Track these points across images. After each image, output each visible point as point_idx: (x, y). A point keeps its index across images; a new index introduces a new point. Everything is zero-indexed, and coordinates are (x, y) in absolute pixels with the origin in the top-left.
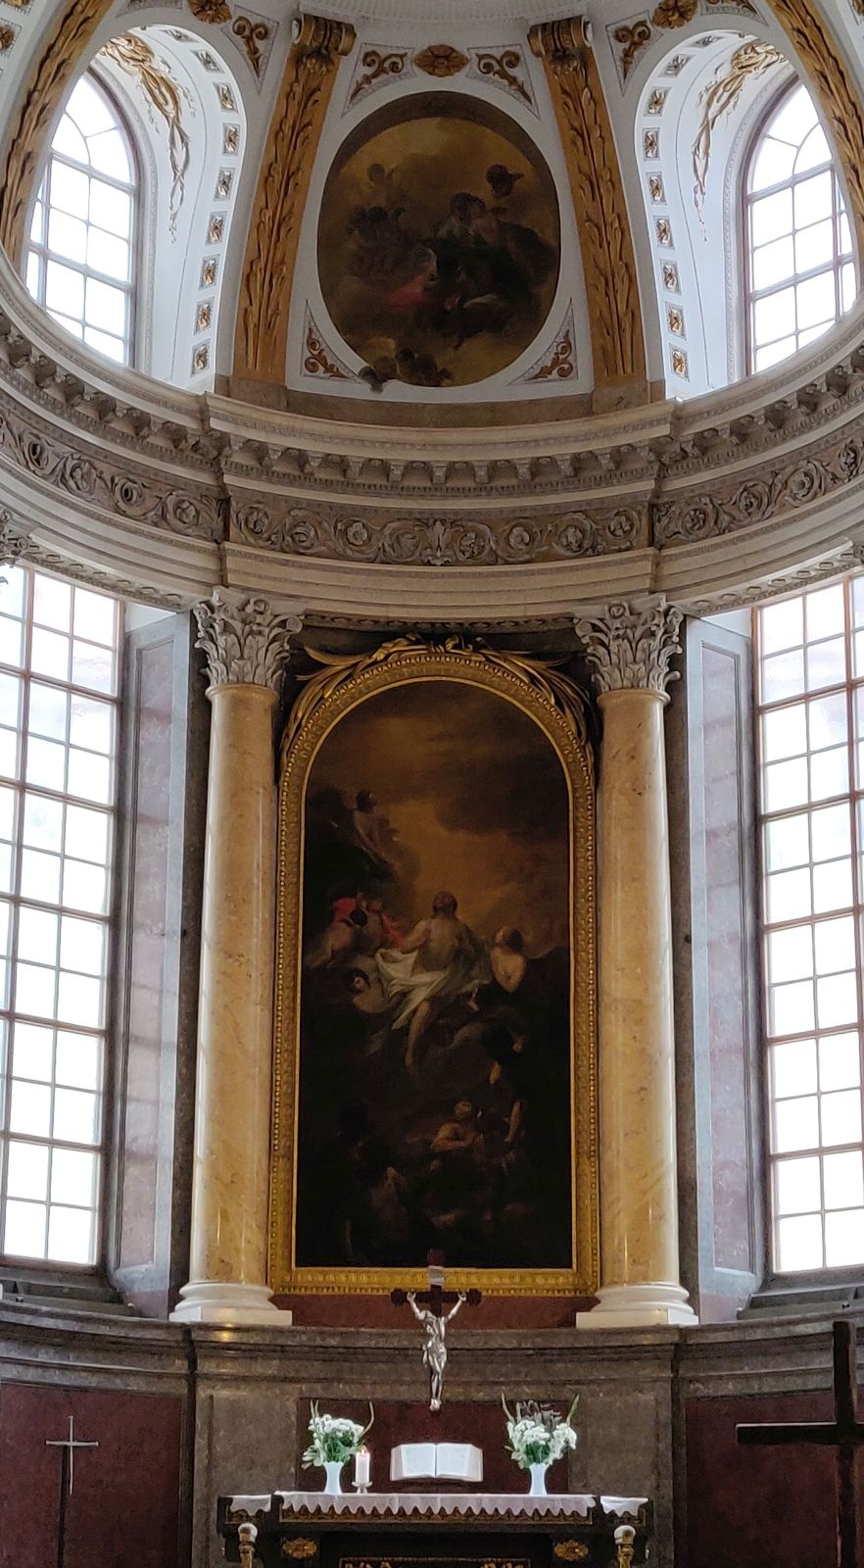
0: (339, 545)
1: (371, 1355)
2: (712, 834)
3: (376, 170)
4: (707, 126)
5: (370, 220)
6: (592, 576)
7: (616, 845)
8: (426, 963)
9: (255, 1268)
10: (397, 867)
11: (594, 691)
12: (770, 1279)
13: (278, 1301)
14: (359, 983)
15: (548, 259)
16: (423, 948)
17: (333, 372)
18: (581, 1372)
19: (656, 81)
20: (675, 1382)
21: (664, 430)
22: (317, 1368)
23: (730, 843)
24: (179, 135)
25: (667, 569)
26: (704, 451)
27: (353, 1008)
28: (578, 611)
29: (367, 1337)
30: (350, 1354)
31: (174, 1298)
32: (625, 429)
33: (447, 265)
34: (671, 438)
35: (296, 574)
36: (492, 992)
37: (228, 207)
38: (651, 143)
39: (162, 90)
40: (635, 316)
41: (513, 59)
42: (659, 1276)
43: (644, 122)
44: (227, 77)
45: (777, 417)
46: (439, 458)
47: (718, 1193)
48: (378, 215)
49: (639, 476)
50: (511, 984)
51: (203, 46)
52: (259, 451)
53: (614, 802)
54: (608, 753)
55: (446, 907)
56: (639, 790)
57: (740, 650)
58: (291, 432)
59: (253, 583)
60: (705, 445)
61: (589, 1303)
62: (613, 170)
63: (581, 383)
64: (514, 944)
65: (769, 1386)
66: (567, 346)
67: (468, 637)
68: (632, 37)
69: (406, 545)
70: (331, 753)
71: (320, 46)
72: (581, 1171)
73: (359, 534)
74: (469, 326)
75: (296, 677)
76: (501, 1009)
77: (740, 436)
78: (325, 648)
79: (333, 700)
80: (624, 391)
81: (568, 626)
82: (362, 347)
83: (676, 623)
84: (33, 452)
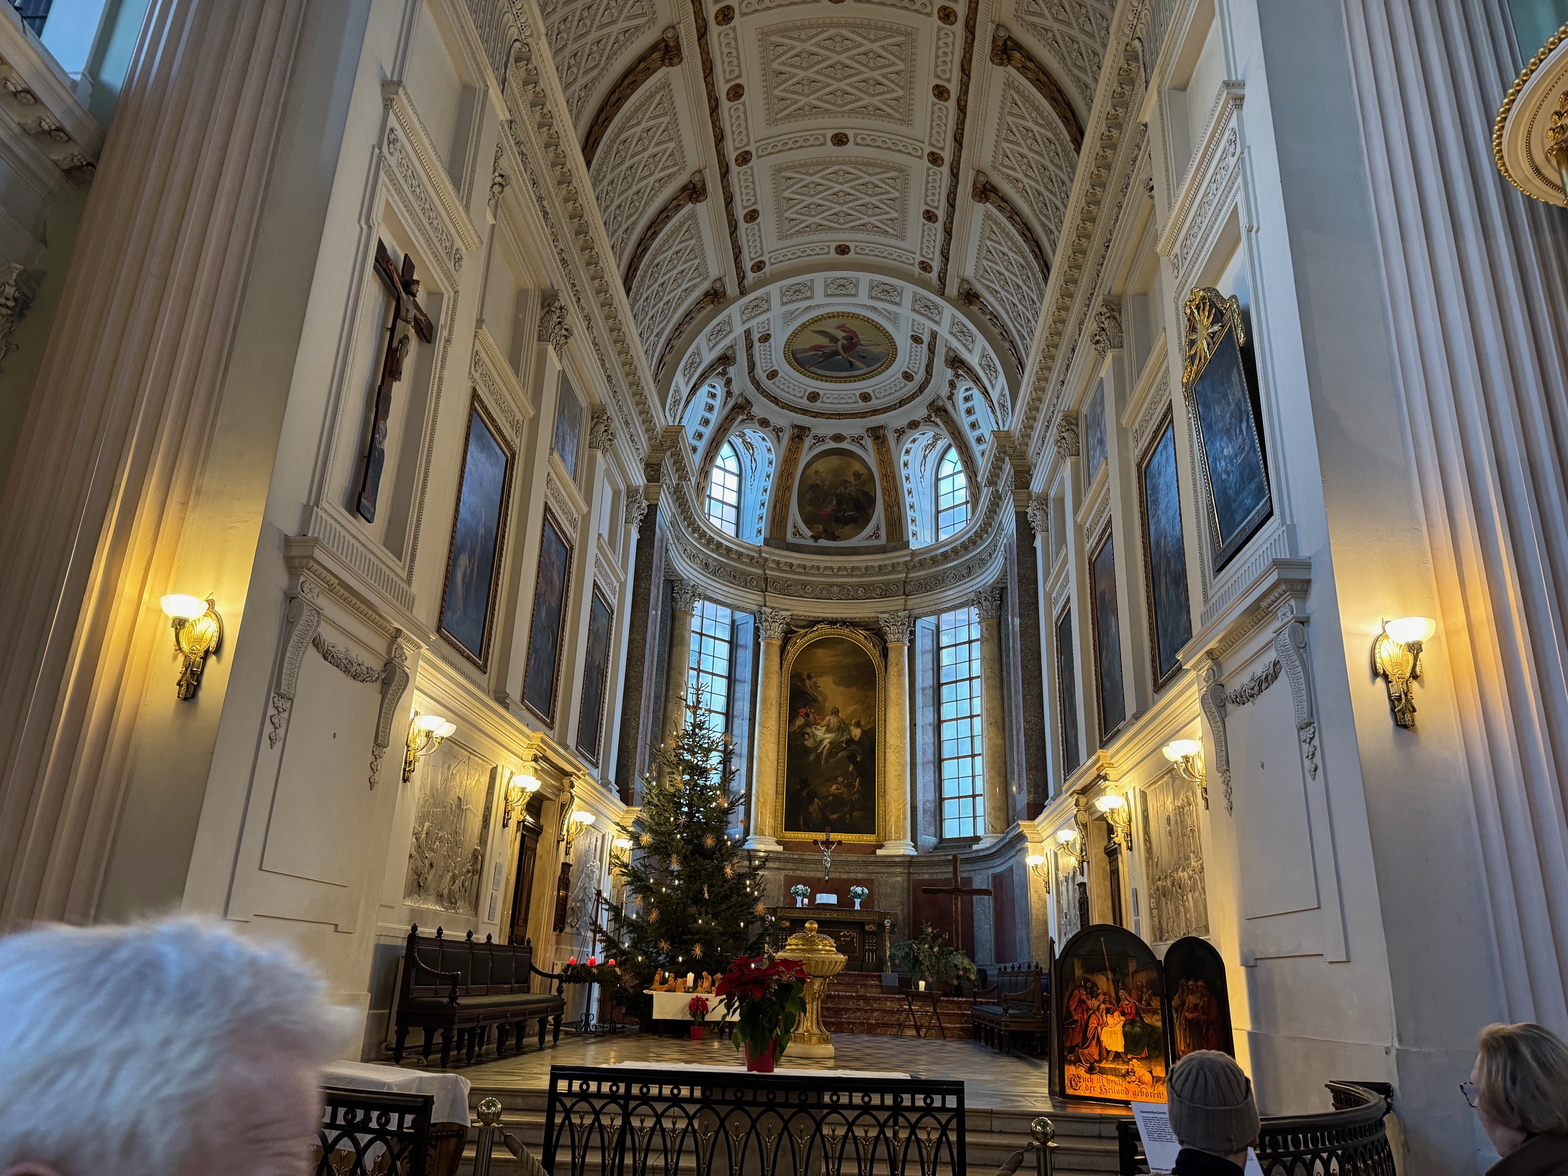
0: (802, 593)
1: (809, 862)
2: (923, 689)
3: (817, 472)
4: (925, 457)
5: (814, 488)
6: (885, 604)
7: (893, 693)
8: (829, 730)
9: (771, 832)
10: (820, 698)
11: (885, 642)
12: (942, 840)
13: (779, 843)
14: (807, 737)
15: (872, 501)
16: (828, 726)
17: (802, 536)
18: (878, 870)
19: (908, 445)
20: (909, 873)
21: (909, 558)
22: (790, 866)
23: (930, 692)
24: (753, 459)
25: (909, 603)
26: (921, 565)
27: (804, 745)
28: (880, 616)
29: (807, 856)
30: (802, 861)
31: (745, 840)
32: (896, 557)
33: (839, 502)
34: (911, 561)
35: (789, 602)
36: (850, 741)
37: (769, 484)
38: (906, 465)
39: (748, 446)
40: (900, 519)
41: (862, 438)
42: (904, 838)
43: (903, 458)
44: (769, 444)
45: (945, 555)
46: (835, 565)
47: (924, 811)
48: (817, 486)
49: (901, 572)
50: (856, 739)
51: (762, 435)
52: (778, 563)
53: (892, 679)
54: (889, 663)
55: (836, 712)
56: (900, 675)
57: (934, 628)
58: (788, 557)
59: (775, 605)
60: (922, 564)
61: (881, 846)
62: (893, 473)
63: (883, 540)
64: (858, 725)
65: (940, 876)
66: (878, 529)
67: (844, 623)
68: (900, 433)
69: (825, 593)
70: (799, 660)
71: (800, 433)
72: (879, 802)
73: (809, 589)
74: (846, 521)
75: (788, 635)
76: (854, 747)
77: (934, 561)
78: (797, 626)
79: (800, 643)
80: (896, 541)
81: (877, 620)
82: (810, 529)
83: (913, 620)
84: (706, 566)
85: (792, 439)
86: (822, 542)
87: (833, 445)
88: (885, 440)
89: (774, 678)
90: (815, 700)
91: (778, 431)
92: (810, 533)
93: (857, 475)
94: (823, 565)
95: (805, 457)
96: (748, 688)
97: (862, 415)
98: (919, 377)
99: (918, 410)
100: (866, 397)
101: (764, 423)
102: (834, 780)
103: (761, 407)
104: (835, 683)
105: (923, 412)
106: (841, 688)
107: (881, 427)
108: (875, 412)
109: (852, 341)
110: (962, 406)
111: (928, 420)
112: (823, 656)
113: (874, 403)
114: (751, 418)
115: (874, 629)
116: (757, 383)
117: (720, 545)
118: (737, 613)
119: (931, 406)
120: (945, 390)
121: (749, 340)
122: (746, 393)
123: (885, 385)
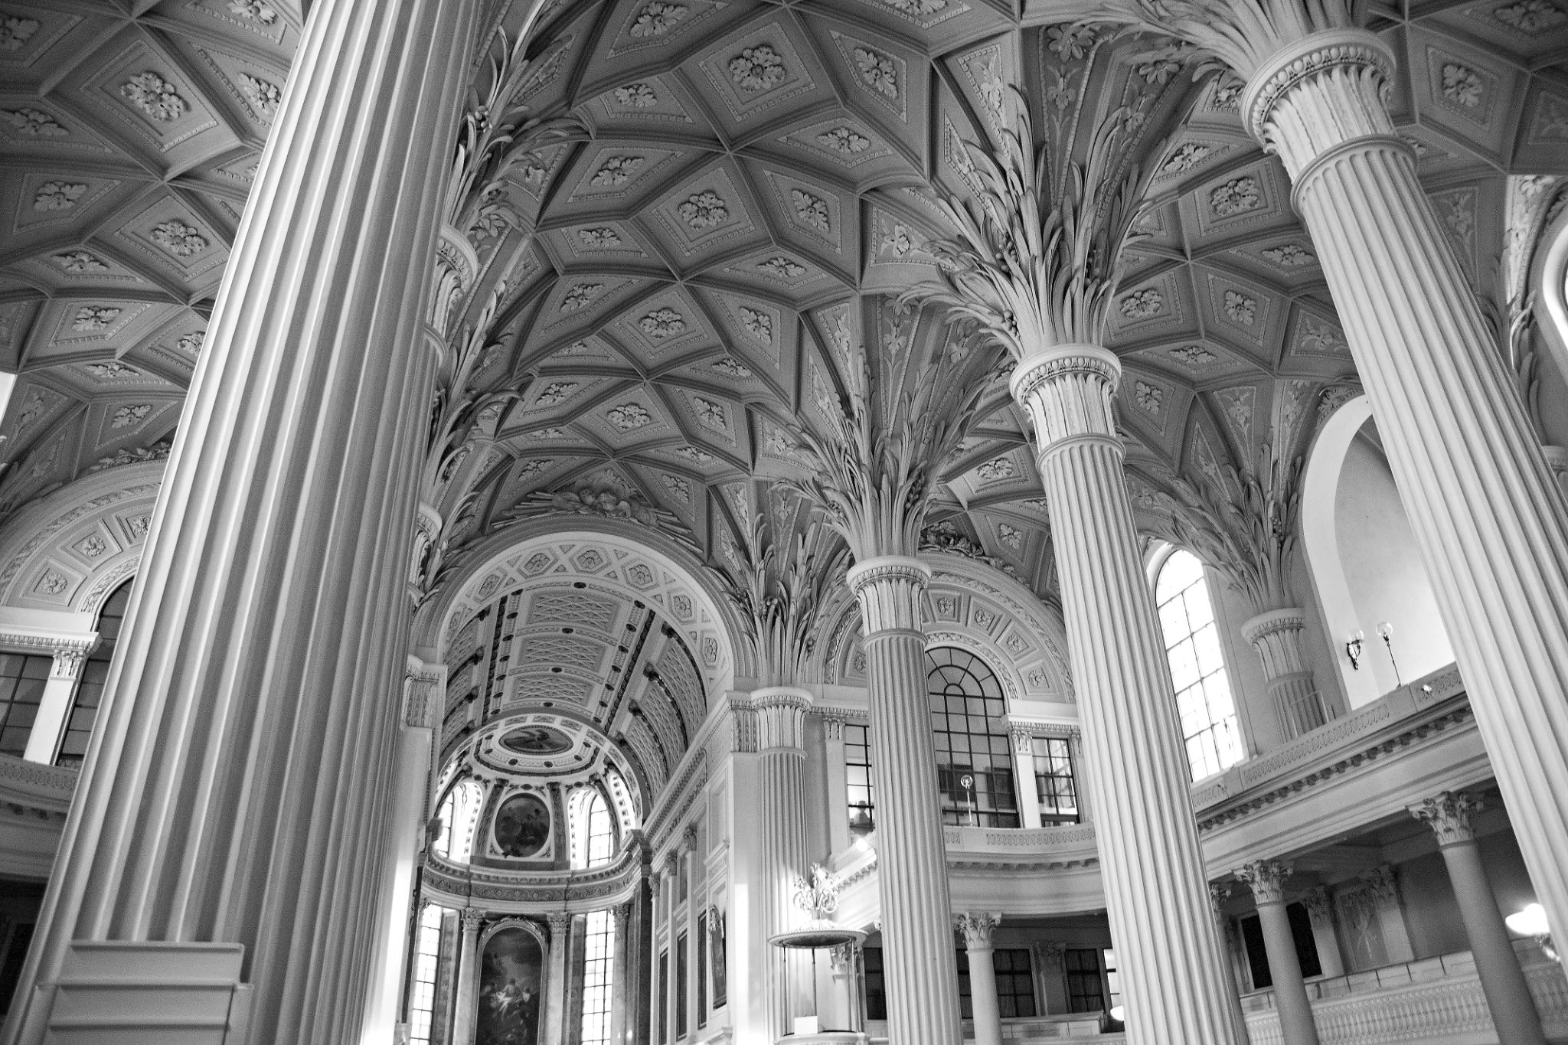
0: (494, 895)
3: (510, 809)
4: (583, 801)
5: (507, 819)
6: (551, 905)
8: (508, 995)
10: (503, 972)
11: (550, 932)
14: (492, 999)
15: (546, 830)
16: (507, 991)
17: (496, 853)
19: (573, 795)
21: (570, 875)
24: (465, 794)
25: (568, 904)
27: (490, 1006)
28: (548, 913)
32: (561, 873)
33: (524, 829)
34: (571, 877)
35: (485, 902)
36: (522, 1003)
38: (571, 808)
40: (565, 843)
41: (543, 788)
43: (570, 803)
44: (479, 790)
45: (594, 877)
46: (519, 876)
48: (509, 818)
49: (563, 883)
50: (526, 1000)
51: (476, 785)
52: (479, 874)
53: (553, 960)
54: (551, 946)
55: (513, 982)
56: (559, 957)
57: (582, 921)
58: (486, 870)
59: (475, 905)
60: (578, 880)
62: (562, 812)
63: (553, 859)
64: (528, 991)
66: (549, 850)
67: (523, 917)
68: (569, 788)
69: (510, 896)
70: (488, 945)
71: (502, 783)
73: (499, 893)
74: (527, 843)
75: (483, 926)
76: (524, 1006)
77: (587, 879)
78: (490, 919)
79: (491, 931)
80: (561, 860)
81: (545, 916)
82: (502, 847)
83: (570, 917)
84: (433, 881)
85: (496, 787)
86: (510, 858)
87: (522, 791)
88: (559, 791)
89: (472, 958)
90: (499, 973)
91: (486, 782)
92: (501, 851)
93: (537, 811)
94: (510, 877)
95: (503, 798)
96: (452, 964)
97: (546, 775)
98: (586, 760)
99: (583, 777)
100: (548, 764)
101: (478, 778)
102: (509, 1031)
103: (478, 769)
104: (513, 960)
105: (587, 779)
106: (517, 965)
107: (557, 783)
108: (554, 774)
109: (544, 737)
110: (612, 782)
111: (588, 783)
112: (506, 941)
113: (553, 768)
114: (470, 776)
115: (543, 922)
116: (478, 759)
117: (448, 869)
118: (447, 911)
119: (592, 777)
120: (601, 771)
121: (480, 743)
122: (470, 763)
123: (561, 760)
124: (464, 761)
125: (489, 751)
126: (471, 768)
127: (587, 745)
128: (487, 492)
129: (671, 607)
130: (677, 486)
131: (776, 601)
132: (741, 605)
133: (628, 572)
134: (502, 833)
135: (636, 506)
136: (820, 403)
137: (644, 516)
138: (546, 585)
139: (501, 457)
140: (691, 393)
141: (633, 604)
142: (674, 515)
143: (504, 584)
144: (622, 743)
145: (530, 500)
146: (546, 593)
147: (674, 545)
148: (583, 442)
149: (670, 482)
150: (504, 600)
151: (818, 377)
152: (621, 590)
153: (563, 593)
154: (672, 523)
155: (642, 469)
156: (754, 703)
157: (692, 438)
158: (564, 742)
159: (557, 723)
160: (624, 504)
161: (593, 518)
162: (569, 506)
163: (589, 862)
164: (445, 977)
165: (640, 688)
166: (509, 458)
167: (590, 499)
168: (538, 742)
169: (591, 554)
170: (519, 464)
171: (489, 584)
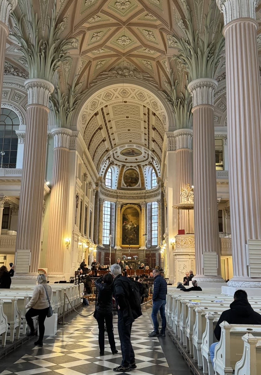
1: (126, 250)
3: (127, 173)
4: (149, 169)
5: (127, 176)
6: (141, 200)
7: (142, 218)
8: (130, 225)
9: (119, 245)
10: (128, 219)
11: (141, 208)
12: (152, 246)
13: (121, 247)
14: (126, 227)
15: (138, 179)
16: (130, 224)
17: (124, 186)
18: (139, 252)
19: (145, 168)
20: (145, 252)
21: (145, 192)
22: (123, 251)
23: (150, 217)
24: (114, 170)
25: (145, 200)
31: (114, 247)
32: (143, 191)
33: (132, 179)
35: (122, 200)
36: (134, 227)
37: (117, 176)
39: (113, 167)
40: (144, 183)
41: (136, 167)
42: (144, 246)
43: (144, 171)
44: (117, 168)
46: (131, 192)
47: (148, 241)
49: (144, 194)
52: (120, 192)
53: (142, 215)
54: (142, 212)
56: (144, 215)
57: (151, 205)
58: (122, 191)
59: (119, 201)
60: (148, 193)
61: (140, 247)
62: (142, 173)
63: (141, 187)
64: (136, 224)
65: (150, 253)
66: (140, 184)
67: (133, 204)
68: (144, 166)
70: (124, 212)
71: (123, 166)
72: (140, 239)
73: (126, 197)
74: (132, 183)
75: (122, 206)
76: (135, 229)
77: (151, 192)
78: (124, 205)
80: (143, 188)
81: (139, 203)
82: (126, 184)
83: (146, 203)
84: (106, 194)
85: (122, 167)
86: (129, 187)
87: (130, 168)
88: (140, 167)
89: (119, 215)
90: (127, 219)
91: (119, 166)
92: (126, 186)
93: (135, 173)
94: (128, 192)
95: (124, 170)
96: (114, 217)
97: (136, 163)
98: (147, 157)
100: (136, 159)
101: (116, 165)
102: (131, 235)
103: (116, 162)
104: (131, 216)
105: (147, 163)
106: (133, 217)
107: (140, 165)
108: (138, 162)
109: (133, 151)
110: (155, 164)
111: (149, 164)
112: (129, 211)
113: (138, 160)
114: (114, 164)
115: (139, 206)
116: (115, 159)
117: (108, 190)
118: (112, 203)
119: (149, 162)
120: (151, 160)
121: (113, 154)
122: (113, 161)
123: (140, 158)
124: (110, 160)
125: (118, 157)
126: (113, 162)
127: (145, 153)
128: (86, 74)
129: (152, 106)
130: (147, 63)
131: (180, 100)
132: (171, 102)
133: (137, 96)
134: (126, 180)
135: (135, 73)
136: (179, 24)
137: (138, 76)
138: (115, 103)
139: (87, 62)
140: (141, 28)
141: (143, 106)
142: (148, 74)
143: (99, 104)
144: (153, 151)
145: (101, 75)
146: (117, 106)
147: (149, 84)
148: (112, 53)
149: (145, 62)
150: (102, 109)
151: (176, 15)
152: (138, 102)
153: (122, 105)
154: (147, 77)
155: (134, 59)
156: (175, 135)
157: (146, 46)
158: (139, 152)
159: (135, 146)
160: (131, 72)
161: (122, 78)
162: (114, 75)
163: (152, 187)
164: (113, 221)
165: (153, 134)
166: (90, 62)
167: (120, 72)
168: (131, 153)
169: (124, 91)
170: (94, 63)
171: (94, 104)
